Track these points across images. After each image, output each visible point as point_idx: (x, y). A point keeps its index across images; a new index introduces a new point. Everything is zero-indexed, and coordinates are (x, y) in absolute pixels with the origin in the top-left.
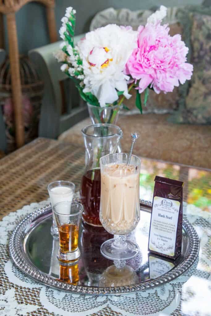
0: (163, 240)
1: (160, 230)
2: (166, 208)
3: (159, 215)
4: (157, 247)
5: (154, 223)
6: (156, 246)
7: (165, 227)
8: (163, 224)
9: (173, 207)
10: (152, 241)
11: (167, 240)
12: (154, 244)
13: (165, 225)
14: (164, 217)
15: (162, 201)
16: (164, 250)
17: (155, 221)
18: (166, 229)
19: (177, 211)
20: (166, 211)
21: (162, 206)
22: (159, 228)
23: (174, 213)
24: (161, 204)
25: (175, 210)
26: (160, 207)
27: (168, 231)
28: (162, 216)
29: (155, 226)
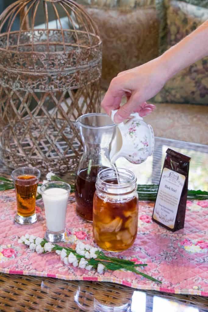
0: (166, 212)
1: (165, 201)
2: (173, 181)
3: (166, 186)
4: (160, 218)
5: (160, 193)
6: (160, 216)
7: (168, 199)
8: (168, 196)
9: (179, 180)
10: (156, 210)
11: (169, 212)
12: (158, 213)
13: (170, 197)
14: (170, 189)
15: (170, 173)
16: (166, 221)
17: (161, 191)
18: (170, 201)
19: (182, 185)
20: (173, 184)
21: (169, 178)
22: (164, 199)
23: (178, 186)
24: (169, 176)
25: (180, 184)
26: (168, 179)
27: (172, 203)
28: (168, 188)
29: (161, 196)
